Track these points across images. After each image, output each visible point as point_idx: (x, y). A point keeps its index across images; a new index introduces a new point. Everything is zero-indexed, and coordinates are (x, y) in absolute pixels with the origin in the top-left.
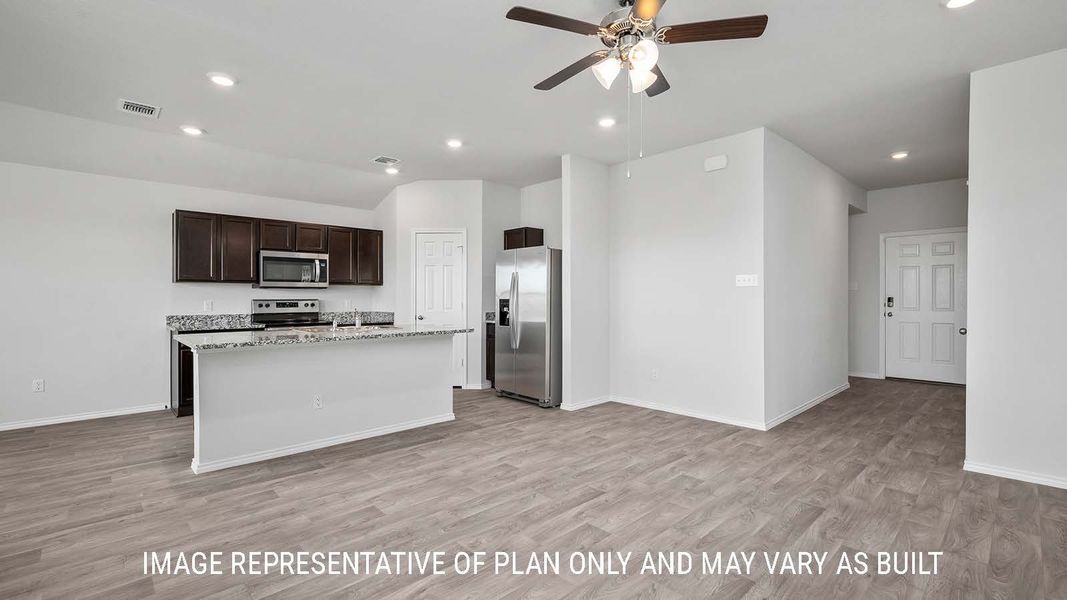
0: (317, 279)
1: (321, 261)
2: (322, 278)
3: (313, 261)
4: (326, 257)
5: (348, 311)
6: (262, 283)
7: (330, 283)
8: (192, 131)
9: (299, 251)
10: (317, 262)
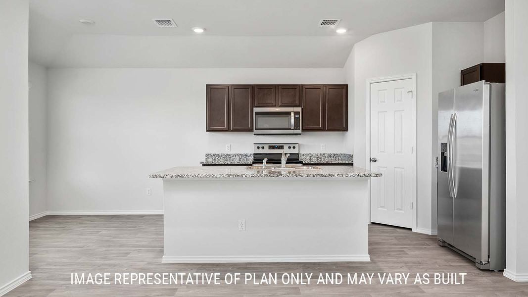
0: (293, 128)
1: (296, 113)
2: (296, 127)
3: (289, 113)
4: (299, 109)
5: (322, 153)
6: (255, 132)
7: (303, 130)
8: (199, 30)
9: (280, 106)
10: (292, 114)
